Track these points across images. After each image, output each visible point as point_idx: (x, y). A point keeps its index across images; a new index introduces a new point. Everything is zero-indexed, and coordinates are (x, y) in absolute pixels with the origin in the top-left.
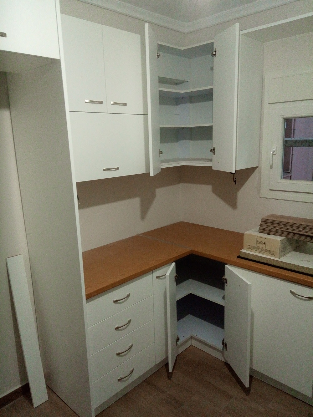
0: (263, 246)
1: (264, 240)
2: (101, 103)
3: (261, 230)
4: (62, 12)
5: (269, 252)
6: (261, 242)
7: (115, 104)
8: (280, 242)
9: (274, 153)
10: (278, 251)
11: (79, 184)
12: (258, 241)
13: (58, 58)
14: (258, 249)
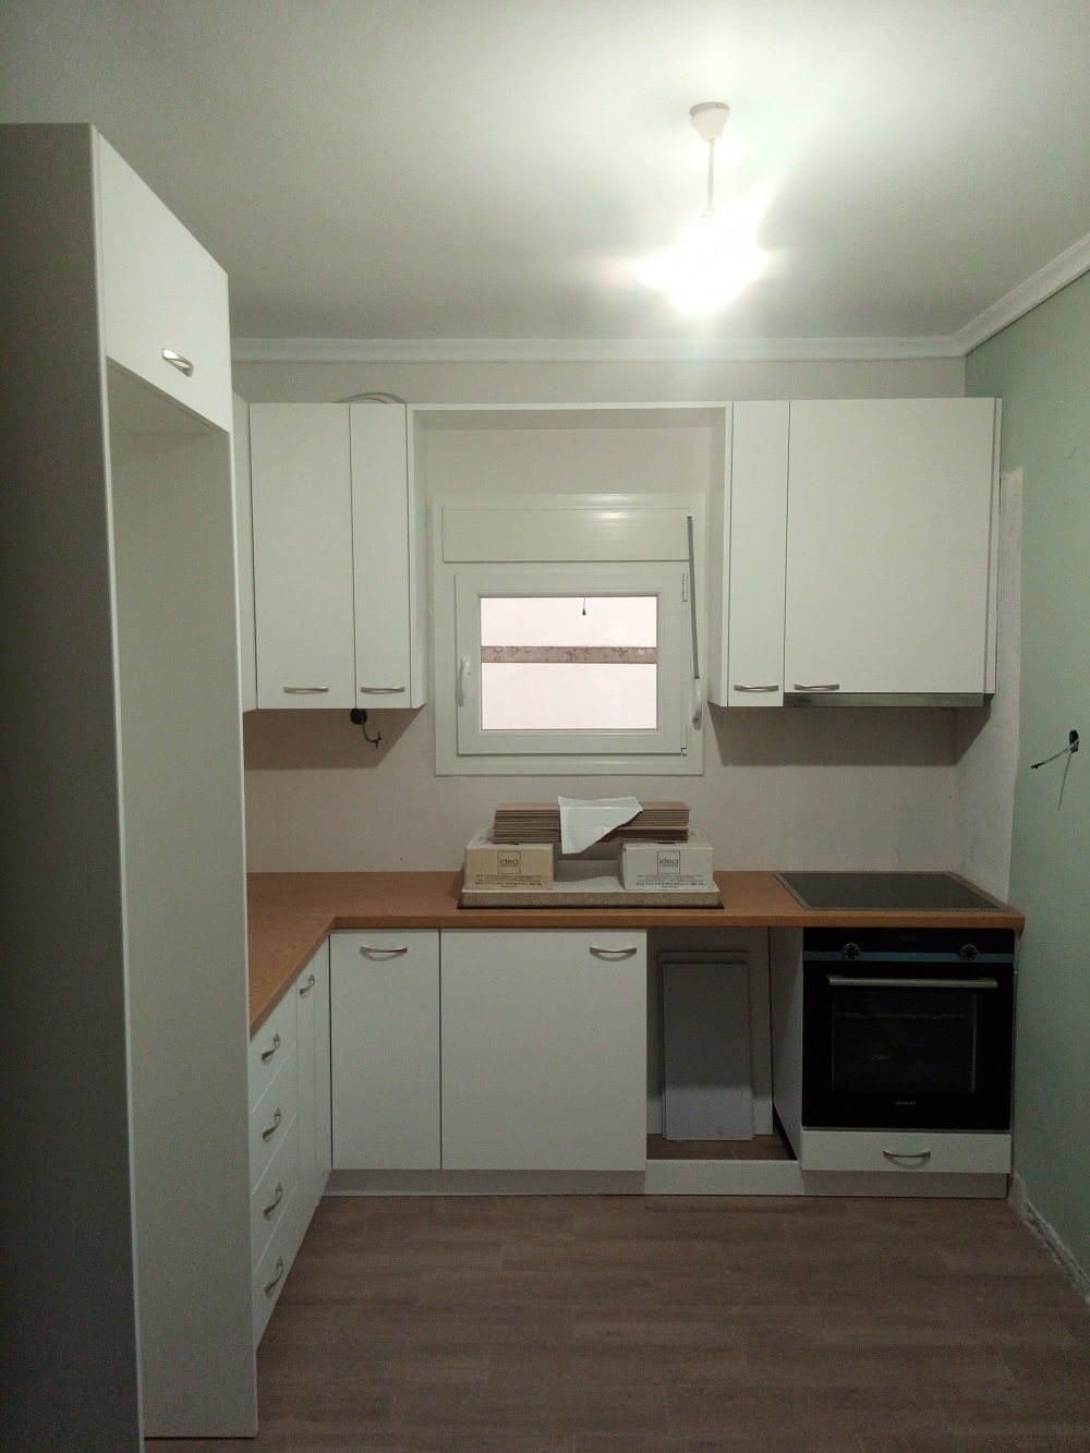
0: (514, 869)
3: (499, 838)
6: (508, 863)
8: (550, 852)
10: (548, 873)
12: (502, 861)
14: (501, 879)
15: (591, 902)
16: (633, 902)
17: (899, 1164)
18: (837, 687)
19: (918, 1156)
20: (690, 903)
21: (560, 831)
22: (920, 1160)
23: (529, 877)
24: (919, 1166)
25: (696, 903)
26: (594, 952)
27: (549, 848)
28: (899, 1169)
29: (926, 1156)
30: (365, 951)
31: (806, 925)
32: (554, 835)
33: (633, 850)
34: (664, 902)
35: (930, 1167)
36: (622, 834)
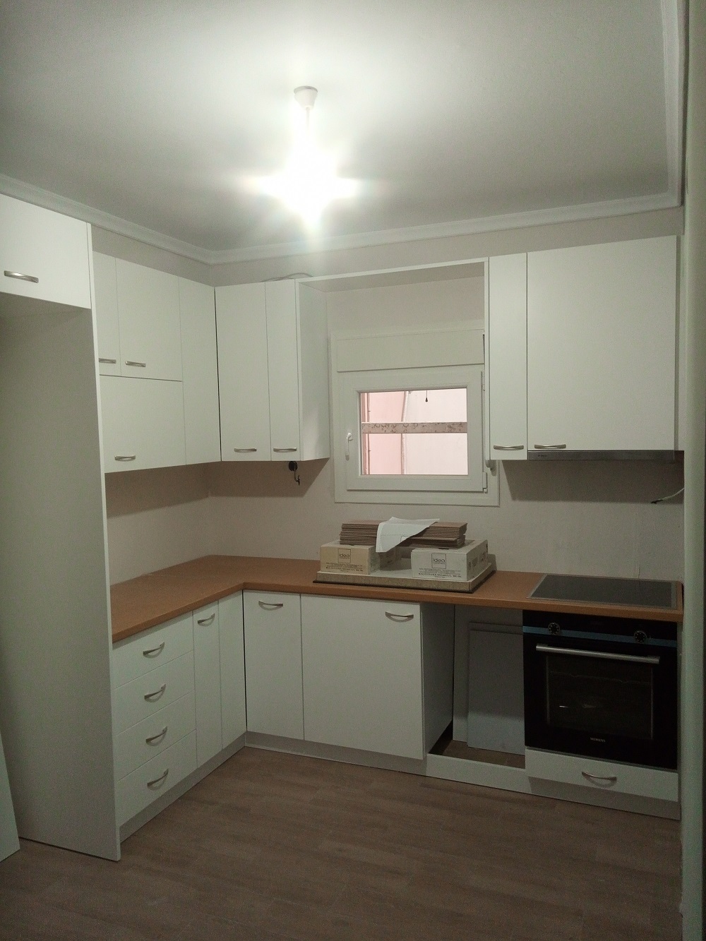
0: (347, 561)
1: (346, 553)
2: (113, 362)
3: (343, 541)
4: (95, 249)
5: (355, 567)
6: (344, 556)
7: (130, 364)
8: (368, 551)
9: (350, 439)
10: (367, 564)
11: (106, 475)
12: (340, 555)
13: (88, 307)
14: (338, 566)
15: (390, 583)
16: (415, 586)
17: (593, 782)
18: (564, 446)
19: (608, 779)
20: (451, 588)
21: (376, 538)
22: (609, 782)
23: (356, 566)
24: (609, 785)
25: (455, 589)
26: (388, 615)
27: (367, 548)
28: (594, 786)
29: (614, 779)
30: (261, 604)
31: (525, 608)
32: (372, 540)
33: (417, 553)
34: (434, 586)
35: (616, 788)
36: (411, 542)
